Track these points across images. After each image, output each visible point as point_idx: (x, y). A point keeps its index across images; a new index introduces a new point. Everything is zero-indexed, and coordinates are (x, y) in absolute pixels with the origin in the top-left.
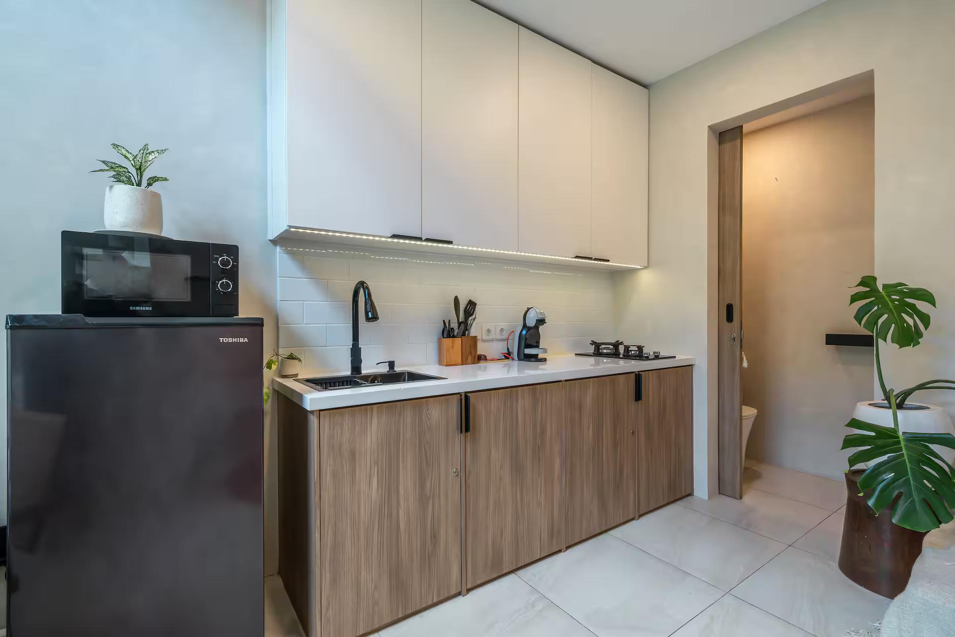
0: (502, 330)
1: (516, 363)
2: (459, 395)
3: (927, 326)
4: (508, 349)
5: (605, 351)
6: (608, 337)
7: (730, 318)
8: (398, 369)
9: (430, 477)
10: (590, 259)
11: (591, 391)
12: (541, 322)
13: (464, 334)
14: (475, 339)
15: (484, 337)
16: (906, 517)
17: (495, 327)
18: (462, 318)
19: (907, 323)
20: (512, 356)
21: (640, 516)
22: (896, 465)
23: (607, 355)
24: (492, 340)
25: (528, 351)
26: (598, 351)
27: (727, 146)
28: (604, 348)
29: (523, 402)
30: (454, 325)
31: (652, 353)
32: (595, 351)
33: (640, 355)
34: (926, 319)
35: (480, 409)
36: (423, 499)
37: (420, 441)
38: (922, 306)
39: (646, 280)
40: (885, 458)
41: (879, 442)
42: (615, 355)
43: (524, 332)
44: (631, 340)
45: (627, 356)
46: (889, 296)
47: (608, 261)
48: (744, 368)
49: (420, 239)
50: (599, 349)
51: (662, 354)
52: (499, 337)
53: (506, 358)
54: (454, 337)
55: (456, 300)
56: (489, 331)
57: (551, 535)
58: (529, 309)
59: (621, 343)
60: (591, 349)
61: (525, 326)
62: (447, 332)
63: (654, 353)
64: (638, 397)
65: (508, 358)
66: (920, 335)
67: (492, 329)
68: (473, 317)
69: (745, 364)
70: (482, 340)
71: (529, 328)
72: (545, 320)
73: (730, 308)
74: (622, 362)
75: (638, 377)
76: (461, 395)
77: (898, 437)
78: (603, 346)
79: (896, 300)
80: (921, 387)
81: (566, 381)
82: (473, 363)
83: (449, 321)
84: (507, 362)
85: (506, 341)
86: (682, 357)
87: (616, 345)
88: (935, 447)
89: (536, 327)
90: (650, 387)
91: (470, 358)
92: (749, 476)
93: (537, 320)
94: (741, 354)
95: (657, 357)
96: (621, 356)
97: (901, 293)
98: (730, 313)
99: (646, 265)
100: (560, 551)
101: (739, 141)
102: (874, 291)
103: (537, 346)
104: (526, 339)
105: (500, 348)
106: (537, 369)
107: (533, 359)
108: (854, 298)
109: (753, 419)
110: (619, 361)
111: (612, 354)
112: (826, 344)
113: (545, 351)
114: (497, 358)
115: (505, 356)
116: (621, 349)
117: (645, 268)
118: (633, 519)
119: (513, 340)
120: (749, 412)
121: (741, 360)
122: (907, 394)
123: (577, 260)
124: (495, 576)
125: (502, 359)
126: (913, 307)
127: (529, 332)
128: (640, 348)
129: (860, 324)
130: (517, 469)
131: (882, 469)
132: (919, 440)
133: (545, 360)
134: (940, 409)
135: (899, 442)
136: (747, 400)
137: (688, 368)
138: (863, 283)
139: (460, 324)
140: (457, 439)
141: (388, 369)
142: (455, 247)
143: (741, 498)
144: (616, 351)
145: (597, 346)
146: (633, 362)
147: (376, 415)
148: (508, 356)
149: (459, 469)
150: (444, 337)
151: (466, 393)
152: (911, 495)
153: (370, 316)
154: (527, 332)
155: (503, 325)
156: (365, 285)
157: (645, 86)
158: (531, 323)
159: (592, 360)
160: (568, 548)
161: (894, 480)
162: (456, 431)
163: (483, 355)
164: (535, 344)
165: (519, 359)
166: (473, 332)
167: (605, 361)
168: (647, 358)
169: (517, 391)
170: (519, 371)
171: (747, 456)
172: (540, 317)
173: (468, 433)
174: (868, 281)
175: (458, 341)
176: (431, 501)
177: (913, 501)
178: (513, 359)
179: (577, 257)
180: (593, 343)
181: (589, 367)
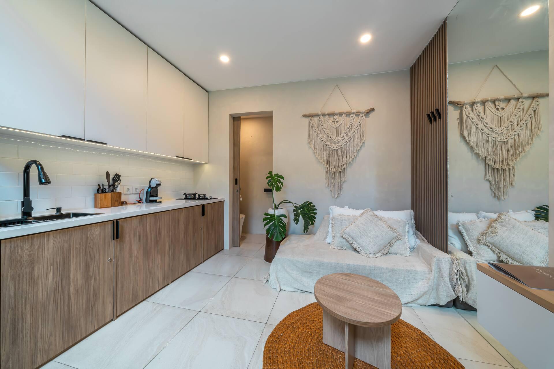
0: (136, 189)
1: (145, 204)
2: (113, 221)
3: (282, 186)
4: (140, 198)
5: (190, 197)
6: (191, 191)
7: (236, 184)
8: (63, 212)
9: (93, 266)
10: (183, 158)
11: (183, 213)
12: (159, 185)
13: (112, 191)
14: (120, 194)
15: (126, 192)
16: (276, 239)
17: (132, 187)
18: (111, 182)
19: (279, 185)
20: (142, 201)
21: (204, 261)
22: (274, 225)
23: (191, 199)
24: (131, 194)
25: (151, 199)
26: (186, 197)
27: (236, 122)
28: (190, 196)
29: (150, 222)
30: (106, 186)
31: (209, 197)
32: (185, 197)
33: (204, 198)
34: (282, 184)
35: (124, 227)
36: (88, 278)
37: (86, 248)
38: (281, 180)
39: (207, 168)
40: (272, 223)
41: (271, 219)
42: (194, 198)
43: (149, 190)
44: (201, 192)
45: (199, 198)
46: (275, 177)
47: (191, 159)
48: (241, 201)
49: (84, 140)
50: (187, 196)
51: (213, 197)
52: (134, 192)
53: (139, 202)
54: (106, 192)
55: (108, 174)
56: (128, 189)
57: (164, 279)
58: (152, 179)
59: (197, 194)
60: (184, 197)
61: (150, 187)
62: (101, 190)
63: (210, 197)
64: (203, 214)
65: (140, 202)
66: (281, 188)
67: (131, 189)
68: (119, 182)
69: (241, 200)
70: (124, 194)
71: (153, 188)
72: (161, 184)
73: (236, 180)
74: (197, 201)
75: (203, 206)
76: (114, 221)
77: (275, 217)
78: (189, 195)
79: (276, 178)
80: (281, 203)
81: (171, 210)
82: (118, 206)
83: (103, 184)
84: (139, 204)
85: (139, 194)
86: (220, 198)
87: (194, 195)
88: (282, 218)
89: (156, 187)
90: (208, 210)
91: (116, 203)
92: (243, 238)
93: (157, 184)
94: (240, 196)
95: (211, 199)
96: (197, 199)
97: (277, 176)
98: (236, 182)
99: (207, 162)
100: (168, 284)
101: (239, 122)
102: (272, 176)
103: (157, 196)
104: (151, 193)
105: (135, 198)
106: (157, 206)
107: (154, 202)
108: (267, 178)
109: (244, 219)
110: (196, 201)
111: (192, 198)
112: (264, 192)
113: (161, 198)
114: (134, 203)
115: (138, 201)
116: (197, 196)
117: (207, 163)
118: (201, 263)
119: (143, 193)
120: (243, 216)
121: (240, 198)
122: (279, 205)
123: (177, 158)
124: (133, 305)
125: (137, 203)
126: (280, 180)
127: (152, 190)
128: (204, 195)
129: (268, 185)
130: (146, 253)
131: (272, 226)
132: (279, 216)
133: (161, 202)
134: (285, 208)
135: (275, 218)
136: (241, 212)
137: (222, 203)
138: (269, 173)
139: (110, 186)
140: (111, 244)
141: (56, 213)
142: (108, 146)
143: (240, 246)
144: (194, 197)
145: (186, 195)
146: (201, 201)
147: (52, 237)
148: (140, 201)
149: (112, 258)
150: (98, 193)
151: (116, 220)
152: (277, 232)
153: (43, 181)
154: (151, 190)
155: (138, 186)
156: (38, 162)
157: (207, 91)
158: (153, 185)
159: (184, 201)
160: (172, 282)
161: (274, 228)
162: (111, 239)
163: (125, 201)
164: (155, 195)
165: (147, 202)
166: (118, 190)
167: (190, 201)
168: (207, 199)
169: (147, 217)
170: (146, 208)
171: (242, 232)
172: (158, 182)
173: (119, 239)
174: (270, 173)
175: (109, 195)
176: (94, 278)
177: (278, 233)
178: (143, 203)
179: (177, 157)
180: (185, 194)
181: (183, 204)
